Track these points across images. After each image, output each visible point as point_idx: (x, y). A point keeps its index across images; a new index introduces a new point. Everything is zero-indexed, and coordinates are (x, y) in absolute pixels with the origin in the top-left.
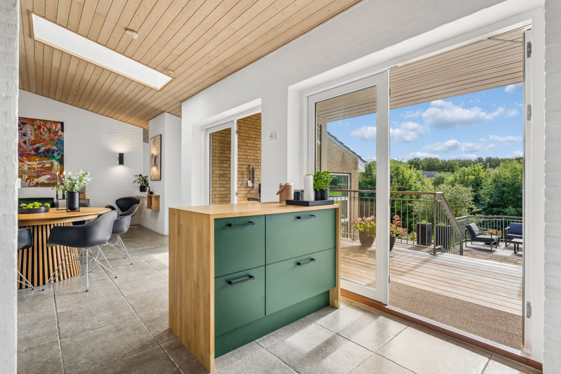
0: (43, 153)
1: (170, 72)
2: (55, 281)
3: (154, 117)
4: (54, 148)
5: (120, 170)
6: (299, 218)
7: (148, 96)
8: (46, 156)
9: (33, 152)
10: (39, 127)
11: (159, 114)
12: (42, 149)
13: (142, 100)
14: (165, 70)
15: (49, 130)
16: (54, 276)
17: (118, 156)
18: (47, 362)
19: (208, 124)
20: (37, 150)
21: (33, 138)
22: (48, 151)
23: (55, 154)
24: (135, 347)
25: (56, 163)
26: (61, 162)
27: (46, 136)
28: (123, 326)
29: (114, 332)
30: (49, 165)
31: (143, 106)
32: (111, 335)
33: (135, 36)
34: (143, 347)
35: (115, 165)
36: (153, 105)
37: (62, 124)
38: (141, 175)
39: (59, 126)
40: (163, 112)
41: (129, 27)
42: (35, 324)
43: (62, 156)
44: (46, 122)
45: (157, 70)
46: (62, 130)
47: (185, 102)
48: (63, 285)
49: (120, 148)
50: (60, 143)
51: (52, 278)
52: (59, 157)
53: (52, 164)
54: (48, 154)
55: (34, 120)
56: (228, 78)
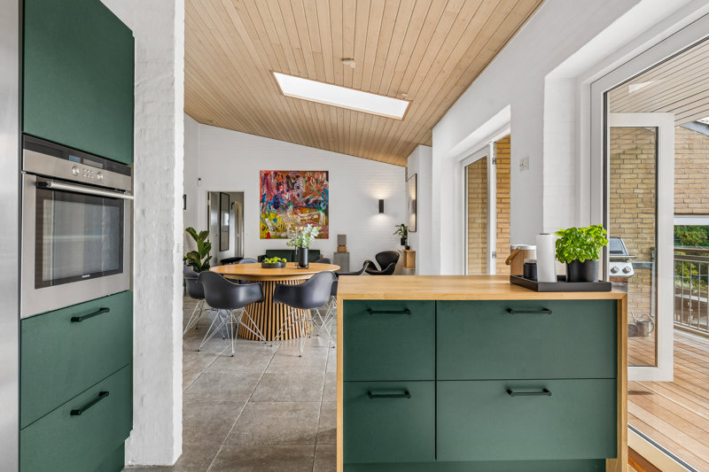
0: (312, 204)
1: (404, 95)
2: (280, 339)
3: (411, 153)
4: (321, 198)
5: (381, 219)
6: (509, 310)
7: (394, 128)
8: (314, 208)
9: (304, 205)
10: (309, 179)
11: (414, 149)
12: (311, 201)
13: (391, 134)
14: (397, 94)
15: (317, 180)
16: (280, 334)
17: (378, 203)
18: (225, 421)
19: (461, 154)
20: (307, 201)
21: (304, 191)
22: (315, 202)
23: (322, 205)
24: (293, 437)
25: (322, 214)
26: (326, 212)
27: (314, 187)
28: (301, 407)
29: (290, 411)
30: (316, 217)
31: (395, 141)
32: (284, 414)
33: (352, 64)
34: (301, 440)
35: (374, 214)
36: (404, 138)
37: (327, 172)
38: (403, 225)
39: (325, 174)
40: (417, 145)
41: (345, 57)
42: (244, 379)
43: (327, 206)
44: (314, 172)
45: (390, 97)
46: (327, 180)
47: (435, 128)
48: (288, 344)
49: (381, 193)
50: (325, 193)
51: (278, 336)
52: (324, 208)
53: (319, 215)
54: (315, 205)
55: (305, 172)
56: (474, 83)
